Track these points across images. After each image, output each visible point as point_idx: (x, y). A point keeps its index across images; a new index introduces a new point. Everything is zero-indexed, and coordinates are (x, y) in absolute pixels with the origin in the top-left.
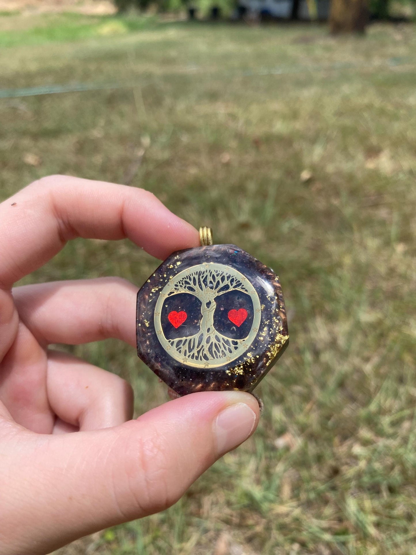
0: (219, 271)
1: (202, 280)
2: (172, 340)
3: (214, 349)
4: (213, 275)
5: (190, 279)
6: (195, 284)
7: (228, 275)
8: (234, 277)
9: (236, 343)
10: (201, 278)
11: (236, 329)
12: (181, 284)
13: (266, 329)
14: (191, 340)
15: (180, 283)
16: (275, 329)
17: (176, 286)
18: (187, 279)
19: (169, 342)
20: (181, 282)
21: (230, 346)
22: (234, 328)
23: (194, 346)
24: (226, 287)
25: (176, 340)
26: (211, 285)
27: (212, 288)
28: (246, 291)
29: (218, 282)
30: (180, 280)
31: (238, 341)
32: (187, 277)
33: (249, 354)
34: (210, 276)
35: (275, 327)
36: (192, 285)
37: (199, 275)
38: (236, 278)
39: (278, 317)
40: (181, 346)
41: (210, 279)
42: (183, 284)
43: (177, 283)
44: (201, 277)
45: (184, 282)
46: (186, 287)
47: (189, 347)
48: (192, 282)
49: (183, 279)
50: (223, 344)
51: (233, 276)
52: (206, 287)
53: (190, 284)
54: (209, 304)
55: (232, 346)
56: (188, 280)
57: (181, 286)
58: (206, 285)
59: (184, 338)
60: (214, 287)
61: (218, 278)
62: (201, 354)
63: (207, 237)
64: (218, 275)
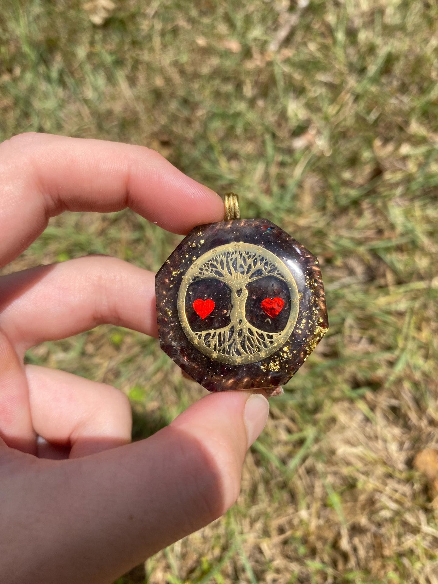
0: (251, 253)
1: (231, 263)
2: (199, 333)
3: (247, 343)
4: (244, 257)
5: (217, 262)
6: (223, 268)
7: (261, 258)
8: (268, 260)
9: (271, 337)
10: (229, 261)
11: (271, 321)
12: (207, 268)
13: (304, 321)
14: (220, 333)
15: (205, 266)
16: (314, 321)
17: (201, 269)
18: (214, 261)
19: (197, 334)
20: (207, 265)
21: (264, 340)
22: (269, 320)
23: (224, 340)
24: (259, 272)
25: (204, 333)
26: (241, 269)
27: (243, 273)
28: (282, 277)
29: (250, 266)
30: (206, 263)
31: (274, 334)
32: (213, 259)
33: (285, 349)
34: (241, 258)
35: (314, 318)
36: (219, 268)
37: (228, 257)
38: (270, 262)
39: (317, 307)
40: (210, 339)
41: (240, 261)
42: (208, 267)
43: (202, 266)
44: (229, 259)
45: (210, 265)
46: (213, 271)
47: (219, 340)
48: (219, 266)
49: (209, 261)
50: (256, 337)
51: (266, 260)
52: (236, 271)
53: (217, 268)
54: (239, 291)
55: (268, 340)
56: (215, 263)
57: (206, 270)
58: (236, 269)
59: (212, 332)
60: (245, 272)
61: (250, 261)
62: (232, 349)
63: (234, 208)
64: (249, 258)
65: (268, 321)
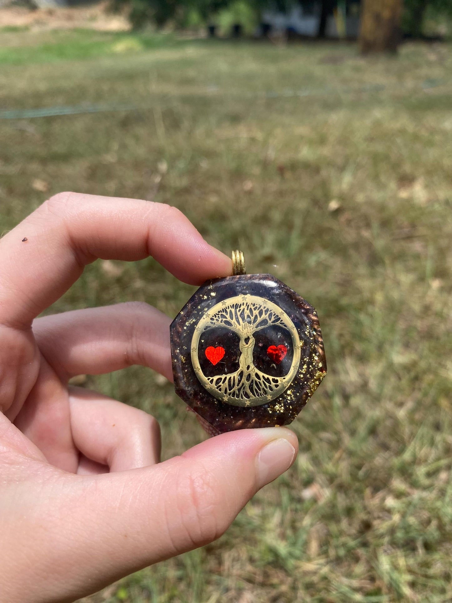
0: (257, 305)
1: (239, 314)
2: (211, 378)
3: (255, 386)
4: (251, 308)
5: (227, 313)
6: (232, 318)
7: (266, 309)
9: (277, 381)
10: (238, 312)
11: (276, 366)
12: (217, 318)
13: (305, 367)
14: (231, 377)
17: (212, 319)
18: (224, 312)
19: (209, 379)
20: (217, 316)
21: (271, 384)
22: (275, 365)
23: (234, 384)
24: (264, 322)
25: (215, 378)
26: (249, 319)
27: (250, 322)
28: (285, 326)
29: (256, 316)
30: (216, 314)
31: (278, 378)
32: (223, 310)
33: (289, 392)
34: (248, 309)
35: (314, 364)
36: (229, 318)
37: (236, 309)
38: (274, 312)
39: (317, 353)
40: (221, 383)
41: (247, 312)
43: (213, 316)
45: (220, 316)
46: (223, 321)
47: (229, 385)
48: (228, 316)
49: (219, 312)
50: (263, 381)
51: (271, 311)
52: (244, 321)
53: (227, 318)
54: (247, 340)
55: (273, 384)
56: (224, 314)
57: (217, 320)
58: (243, 319)
59: (223, 377)
60: (252, 322)
61: (256, 312)
62: (242, 392)
63: (241, 264)
64: (255, 309)
65: (273, 367)
